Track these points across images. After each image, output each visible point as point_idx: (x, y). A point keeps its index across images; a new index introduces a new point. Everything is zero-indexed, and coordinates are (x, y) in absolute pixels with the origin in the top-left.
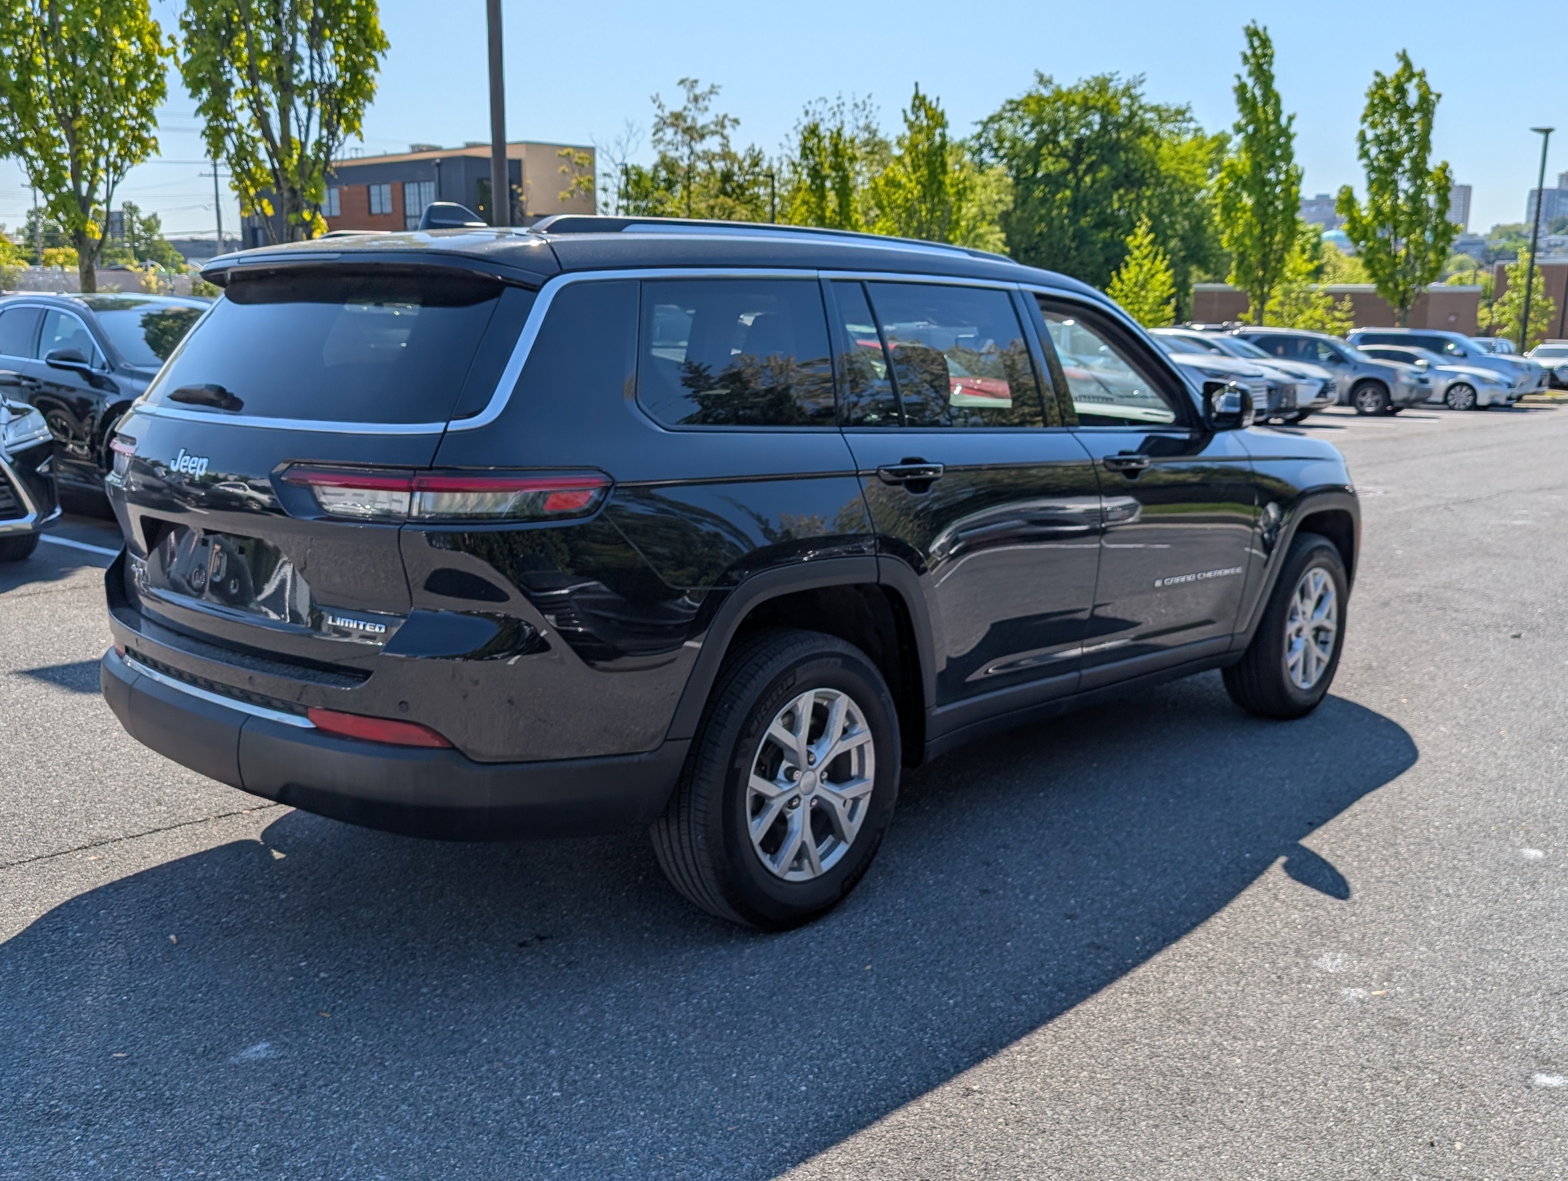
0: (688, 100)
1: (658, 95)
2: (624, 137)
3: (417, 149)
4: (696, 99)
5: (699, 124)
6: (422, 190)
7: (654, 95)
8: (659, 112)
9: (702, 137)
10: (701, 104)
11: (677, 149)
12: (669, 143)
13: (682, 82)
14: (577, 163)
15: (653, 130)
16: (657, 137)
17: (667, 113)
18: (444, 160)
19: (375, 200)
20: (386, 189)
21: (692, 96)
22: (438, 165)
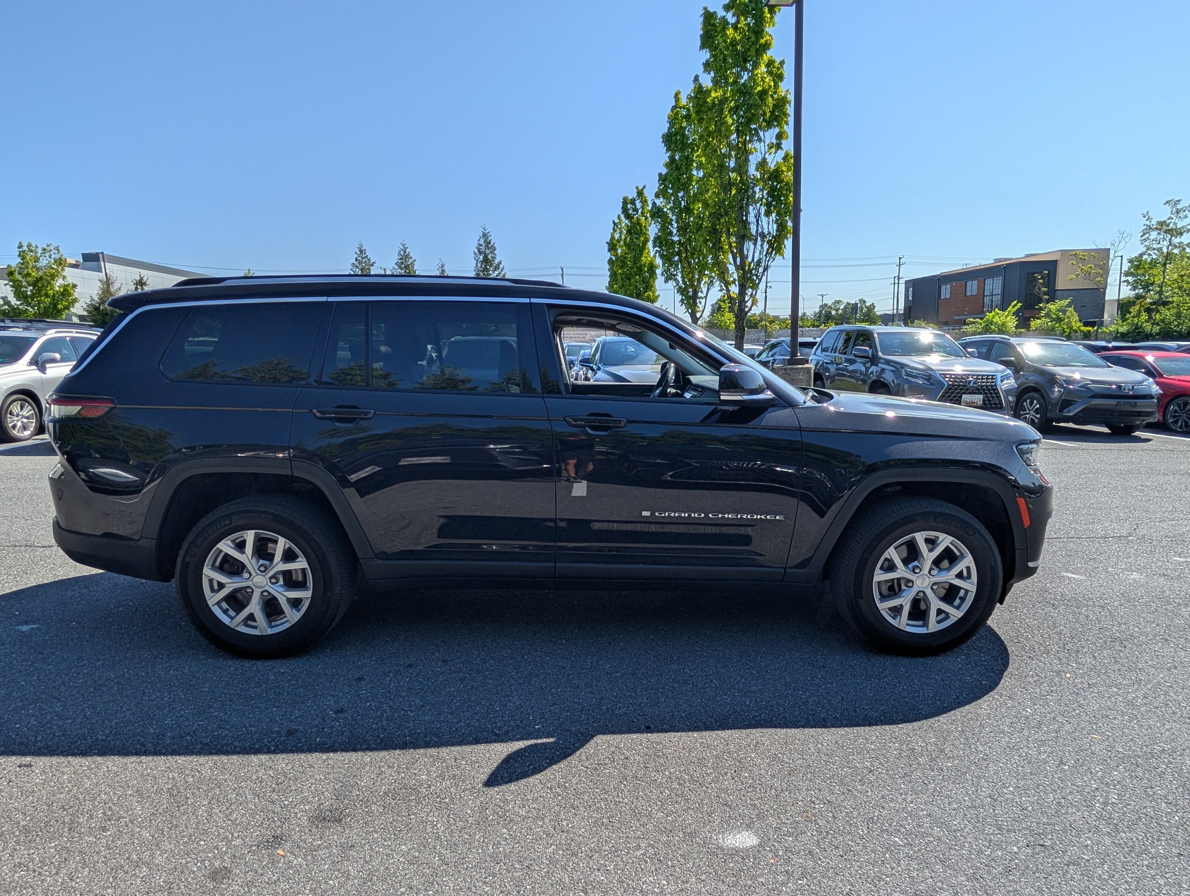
0: (1172, 213)
1: (1148, 212)
2: (1117, 241)
3: (996, 260)
4: (1178, 212)
5: (1179, 226)
6: (995, 282)
7: (1145, 213)
8: (1148, 223)
9: (1181, 234)
10: (1182, 214)
11: (1159, 243)
12: (1153, 240)
13: (1167, 202)
14: (1081, 259)
15: (1142, 234)
16: (1144, 237)
17: (1154, 222)
18: (1008, 265)
19: (968, 288)
20: (975, 282)
21: (1174, 210)
22: (1005, 268)
